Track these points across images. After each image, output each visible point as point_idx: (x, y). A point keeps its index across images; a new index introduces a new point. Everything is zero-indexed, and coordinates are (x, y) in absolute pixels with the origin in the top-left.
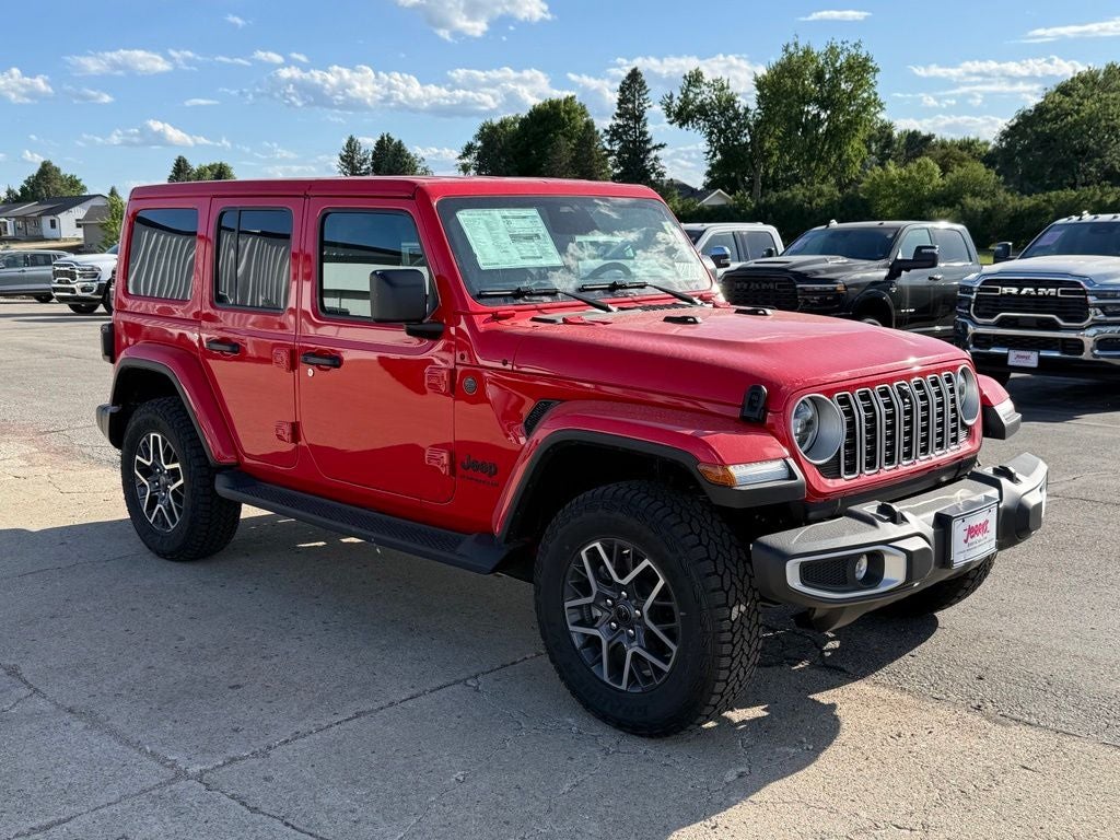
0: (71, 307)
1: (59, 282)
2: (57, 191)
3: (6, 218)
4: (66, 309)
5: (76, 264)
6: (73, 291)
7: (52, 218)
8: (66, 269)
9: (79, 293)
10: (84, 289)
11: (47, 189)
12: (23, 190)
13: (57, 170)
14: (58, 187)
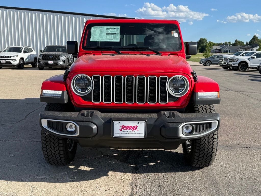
0: (223, 67)
1: (220, 61)
2: (256, 43)
3: (242, 49)
4: (221, 68)
5: (224, 57)
6: (222, 63)
7: (252, 49)
8: (221, 58)
9: (223, 64)
10: (224, 63)
11: (254, 42)
12: (249, 42)
13: (257, 38)
14: (256, 42)
